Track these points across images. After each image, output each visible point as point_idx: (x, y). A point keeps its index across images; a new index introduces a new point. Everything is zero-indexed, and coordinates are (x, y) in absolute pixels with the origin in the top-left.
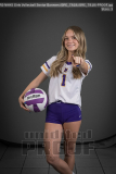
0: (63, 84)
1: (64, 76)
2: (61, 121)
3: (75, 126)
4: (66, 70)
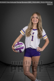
0: (32, 40)
1: (33, 36)
2: (31, 56)
3: (37, 58)
4: (33, 33)
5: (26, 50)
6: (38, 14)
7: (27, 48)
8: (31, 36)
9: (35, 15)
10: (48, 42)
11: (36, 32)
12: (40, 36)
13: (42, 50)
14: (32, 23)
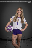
0: (17, 24)
1: (18, 22)
4: (18, 20)
5: (13, 30)
6: (21, 8)
7: (14, 29)
8: (17, 22)
9: (19, 9)
10: (27, 25)
11: (20, 19)
12: (22, 22)
13: (23, 30)
14: (18, 14)
